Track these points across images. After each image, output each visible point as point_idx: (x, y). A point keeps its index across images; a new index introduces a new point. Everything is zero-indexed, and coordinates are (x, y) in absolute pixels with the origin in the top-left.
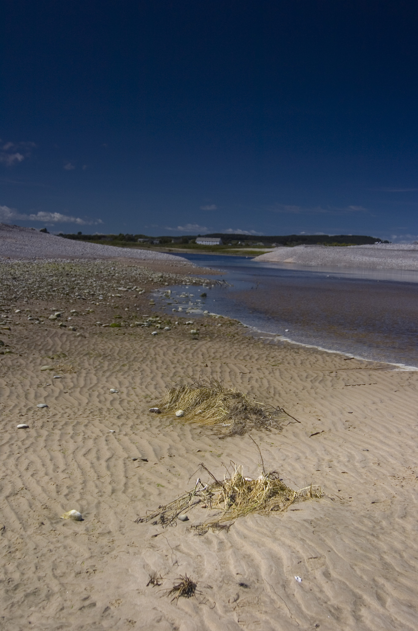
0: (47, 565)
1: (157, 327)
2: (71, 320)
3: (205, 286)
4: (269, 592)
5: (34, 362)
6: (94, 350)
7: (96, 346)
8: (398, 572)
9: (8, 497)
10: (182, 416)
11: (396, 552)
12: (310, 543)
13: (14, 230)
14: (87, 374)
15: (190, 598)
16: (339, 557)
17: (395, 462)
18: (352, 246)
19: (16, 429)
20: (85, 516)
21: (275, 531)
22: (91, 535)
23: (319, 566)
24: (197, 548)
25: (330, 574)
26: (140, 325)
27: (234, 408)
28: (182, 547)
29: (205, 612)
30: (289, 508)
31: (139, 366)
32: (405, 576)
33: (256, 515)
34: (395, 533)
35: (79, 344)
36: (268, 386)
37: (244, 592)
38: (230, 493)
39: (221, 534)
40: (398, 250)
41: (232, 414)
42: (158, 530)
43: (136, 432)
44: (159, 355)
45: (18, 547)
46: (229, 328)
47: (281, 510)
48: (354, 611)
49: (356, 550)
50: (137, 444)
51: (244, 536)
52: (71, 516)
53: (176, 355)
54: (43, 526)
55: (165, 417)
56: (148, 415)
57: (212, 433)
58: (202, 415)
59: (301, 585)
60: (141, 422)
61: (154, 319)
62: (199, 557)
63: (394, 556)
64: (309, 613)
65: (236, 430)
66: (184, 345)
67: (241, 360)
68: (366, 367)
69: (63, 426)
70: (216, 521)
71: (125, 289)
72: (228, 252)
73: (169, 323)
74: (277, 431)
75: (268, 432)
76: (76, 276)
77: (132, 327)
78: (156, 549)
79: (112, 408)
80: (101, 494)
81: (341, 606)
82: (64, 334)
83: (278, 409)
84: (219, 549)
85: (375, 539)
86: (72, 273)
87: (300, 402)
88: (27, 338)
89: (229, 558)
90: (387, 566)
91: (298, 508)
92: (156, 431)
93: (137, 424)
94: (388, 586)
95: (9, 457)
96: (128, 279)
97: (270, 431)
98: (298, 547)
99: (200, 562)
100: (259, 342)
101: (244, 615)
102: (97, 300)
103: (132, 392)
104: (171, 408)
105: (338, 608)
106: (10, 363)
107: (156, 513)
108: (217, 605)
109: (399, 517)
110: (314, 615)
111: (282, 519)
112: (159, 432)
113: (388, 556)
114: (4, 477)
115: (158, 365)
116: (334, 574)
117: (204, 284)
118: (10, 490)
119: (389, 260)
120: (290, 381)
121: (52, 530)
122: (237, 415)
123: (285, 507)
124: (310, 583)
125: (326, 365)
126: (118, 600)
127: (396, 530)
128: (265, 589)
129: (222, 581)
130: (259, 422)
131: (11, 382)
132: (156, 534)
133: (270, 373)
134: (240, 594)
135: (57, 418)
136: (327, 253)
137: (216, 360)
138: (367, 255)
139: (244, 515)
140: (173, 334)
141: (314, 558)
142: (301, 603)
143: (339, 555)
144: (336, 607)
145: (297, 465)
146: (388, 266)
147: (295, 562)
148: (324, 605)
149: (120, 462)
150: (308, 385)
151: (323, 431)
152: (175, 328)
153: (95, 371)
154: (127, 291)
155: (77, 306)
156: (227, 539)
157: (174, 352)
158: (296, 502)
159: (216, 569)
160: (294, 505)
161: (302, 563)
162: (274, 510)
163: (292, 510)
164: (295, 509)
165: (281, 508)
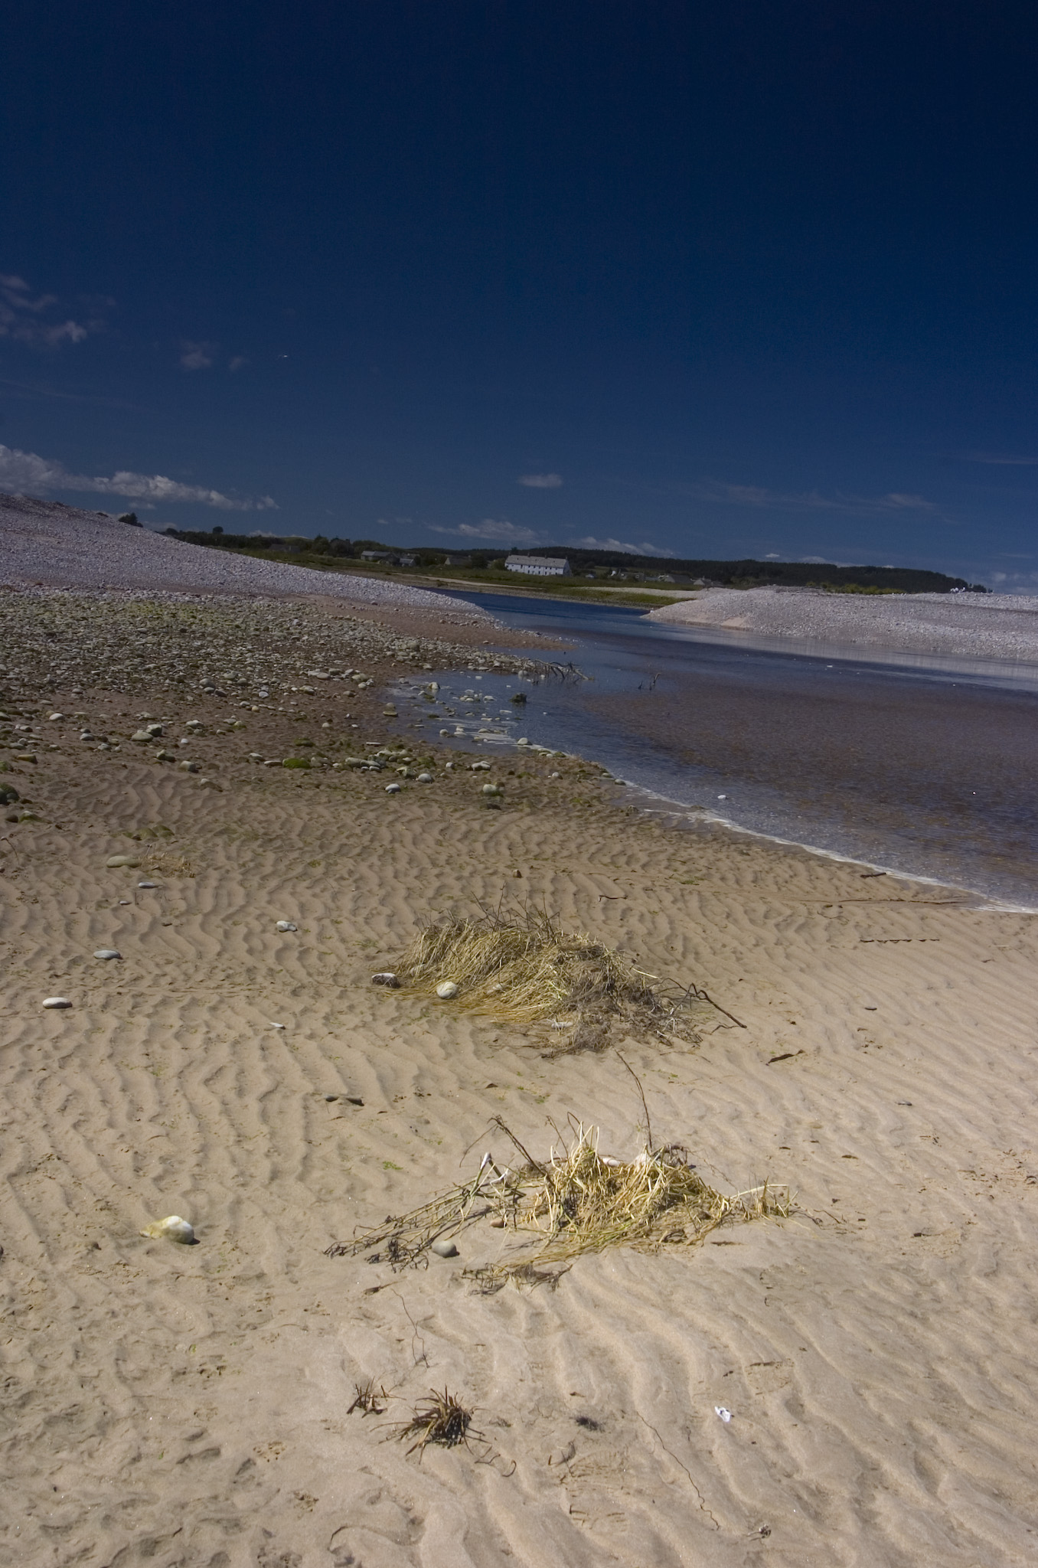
0: (103, 1349)
1: (401, 772)
2: (188, 744)
3: (523, 675)
4: (649, 1443)
5: (91, 844)
6: (241, 821)
7: (246, 812)
8: (970, 1408)
9: (15, 1175)
10: (452, 997)
11: (968, 1359)
12: (758, 1328)
13: (56, 513)
14: (221, 880)
15: (453, 1448)
16: (827, 1365)
17: (976, 1137)
18: (893, 596)
19: (40, 1008)
20: (203, 1233)
21: (672, 1293)
22: (215, 1279)
23: (775, 1386)
24: (475, 1325)
25: (802, 1406)
26: (358, 766)
27: (582, 984)
28: (440, 1322)
29: (488, 1483)
30: (709, 1238)
31: (352, 868)
32: (988, 1419)
33: (625, 1250)
34: (967, 1312)
35: (203, 806)
36: (669, 932)
37: (587, 1439)
38: (565, 1194)
39: (538, 1294)
40: (1007, 610)
41: (578, 998)
42: (382, 1276)
43: (337, 1031)
44: (402, 841)
45: (32, 1300)
46: (579, 785)
47: (688, 1242)
48: (857, 1501)
49: (870, 1350)
50: (339, 1062)
51: (594, 1301)
52: (167, 1232)
53: (445, 844)
54: (97, 1252)
55: (411, 996)
56: (369, 990)
57: (524, 1042)
58: (503, 997)
59: (728, 1430)
60: (351, 1008)
61: (394, 753)
62: (480, 1348)
63: (962, 1370)
64: (746, 1499)
65: (585, 1039)
66: (464, 821)
67: (605, 865)
68: (916, 899)
69: (155, 1006)
70: (526, 1261)
71: (325, 675)
72: (584, 594)
73: (430, 764)
74: (686, 1046)
75: (664, 1048)
76: (203, 634)
77: (338, 770)
78: (376, 1323)
79: (280, 968)
80: (244, 1179)
81: (825, 1485)
82: (168, 778)
83: (692, 991)
84: (529, 1330)
85: (916, 1325)
86: (193, 627)
87: (746, 977)
88: (76, 785)
89: (554, 1354)
90: (944, 1393)
91: (732, 1241)
92: (387, 1031)
93: (340, 1012)
94: (946, 1444)
95: (20, 1076)
96: (332, 649)
97: (670, 1044)
98: (726, 1335)
99: (483, 1360)
100: (652, 824)
101: (585, 1496)
102: (255, 699)
103: (331, 931)
104: (426, 977)
105: (820, 1492)
106: (31, 844)
107: (379, 1233)
108: (520, 1468)
109: (979, 1273)
110: (759, 1506)
111: (689, 1265)
112: (393, 1035)
113: (948, 1367)
114: (5, 1127)
115: (398, 867)
116: (812, 1407)
117: (520, 672)
118: (19, 1159)
119: (984, 635)
120: (726, 922)
121: (118, 1264)
122: (589, 1001)
123: (699, 1235)
124: (751, 1425)
125: (815, 888)
126: (276, 1443)
127: (972, 1306)
128: (639, 1435)
129: (533, 1410)
130: (642, 1021)
131: (32, 893)
132: (375, 1286)
133: (674, 902)
134: (579, 1444)
135: (142, 986)
136: (830, 608)
137: (544, 863)
138: (928, 620)
139: (595, 1249)
140: (438, 791)
141: (765, 1364)
142: (728, 1474)
143: (828, 1359)
144: (813, 1487)
145: (733, 1134)
146: (981, 649)
147: (718, 1371)
148: (785, 1481)
149: (296, 1103)
150: (770, 935)
151: (800, 1052)
152: (445, 777)
153: (243, 874)
154: (329, 679)
155: (204, 711)
156: (552, 1306)
157: (441, 838)
158: (726, 1225)
159: (521, 1380)
160: (721, 1231)
161: (735, 1376)
162: (672, 1241)
163: (714, 1243)
164: (722, 1241)
165: (688, 1236)
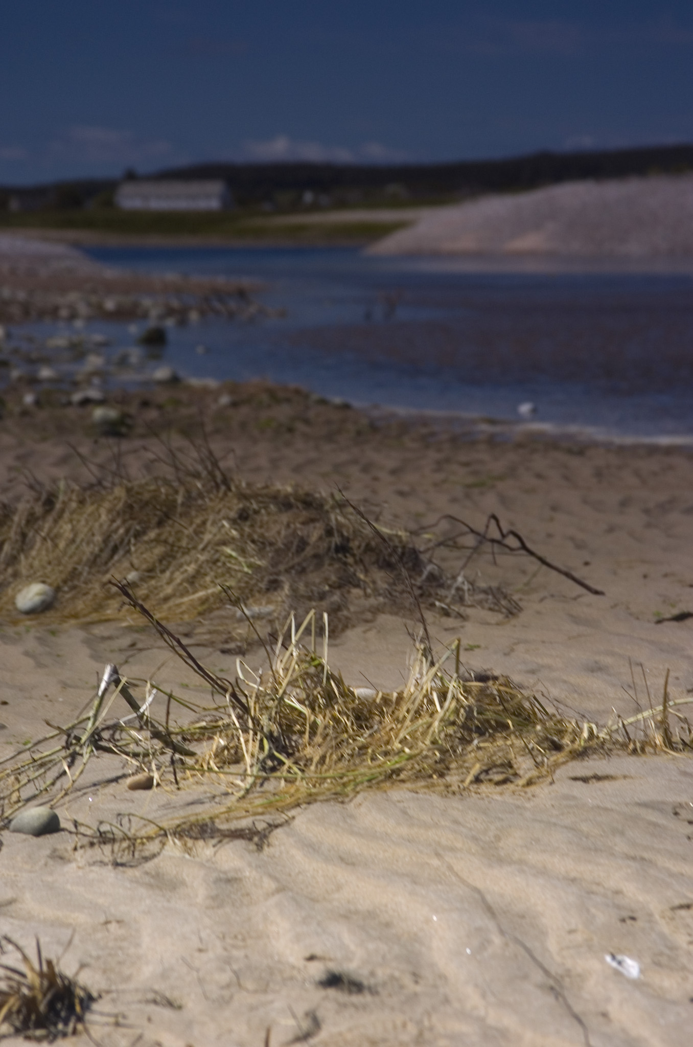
4: (475, 1006)
10: (45, 606)
15: (60, 1042)
21: (498, 838)
24: (101, 901)
28: (30, 903)
30: (564, 772)
33: (399, 794)
37: (344, 1006)
39: (228, 856)
47: (521, 782)
51: (342, 856)
59: (637, 984)
62: (113, 924)
70: (200, 819)
74: (494, 617)
84: (214, 898)
89: (267, 921)
91: (611, 773)
97: (462, 617)
99: (120, 939)
111: (527, 805)
123: (544, 771)
124: (685, 978)
128: (453, 999)
129: (228, 983)
134: (327, 1011)
139: (339, 797)
147: (605, 918)
156: (259, 869)
158: (595, 756)
159: (200, 950)
160: (585, 763)
161: (640, 924)
162: (490, 780)
163: (575, 779)
164: (589, 773)
165: (521, 772)
